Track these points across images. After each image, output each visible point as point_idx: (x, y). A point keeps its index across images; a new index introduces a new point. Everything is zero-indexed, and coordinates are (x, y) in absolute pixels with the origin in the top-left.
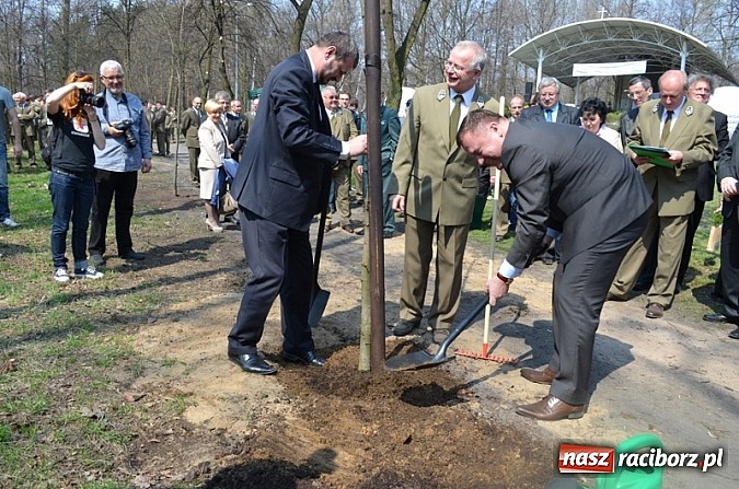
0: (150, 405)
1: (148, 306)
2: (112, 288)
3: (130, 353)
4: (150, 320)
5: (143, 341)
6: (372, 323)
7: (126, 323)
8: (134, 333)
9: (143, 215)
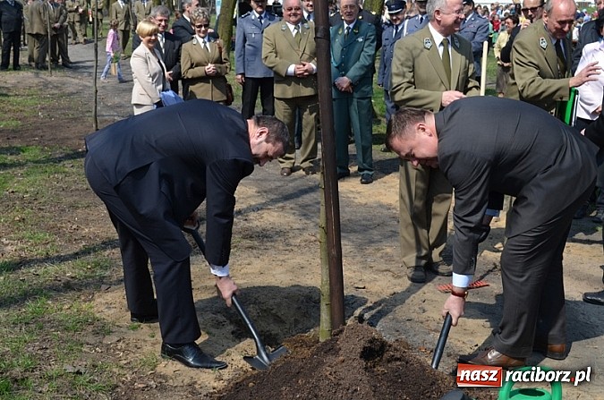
0: (125, 362)
1: (99, 272)
2: (53, 254)
3: (94, 319)
4: (104, 287)
5: (103, 308)
6: (330, 284)
7: (80, 290)
8: (90, 301)
9: (60, 160)
